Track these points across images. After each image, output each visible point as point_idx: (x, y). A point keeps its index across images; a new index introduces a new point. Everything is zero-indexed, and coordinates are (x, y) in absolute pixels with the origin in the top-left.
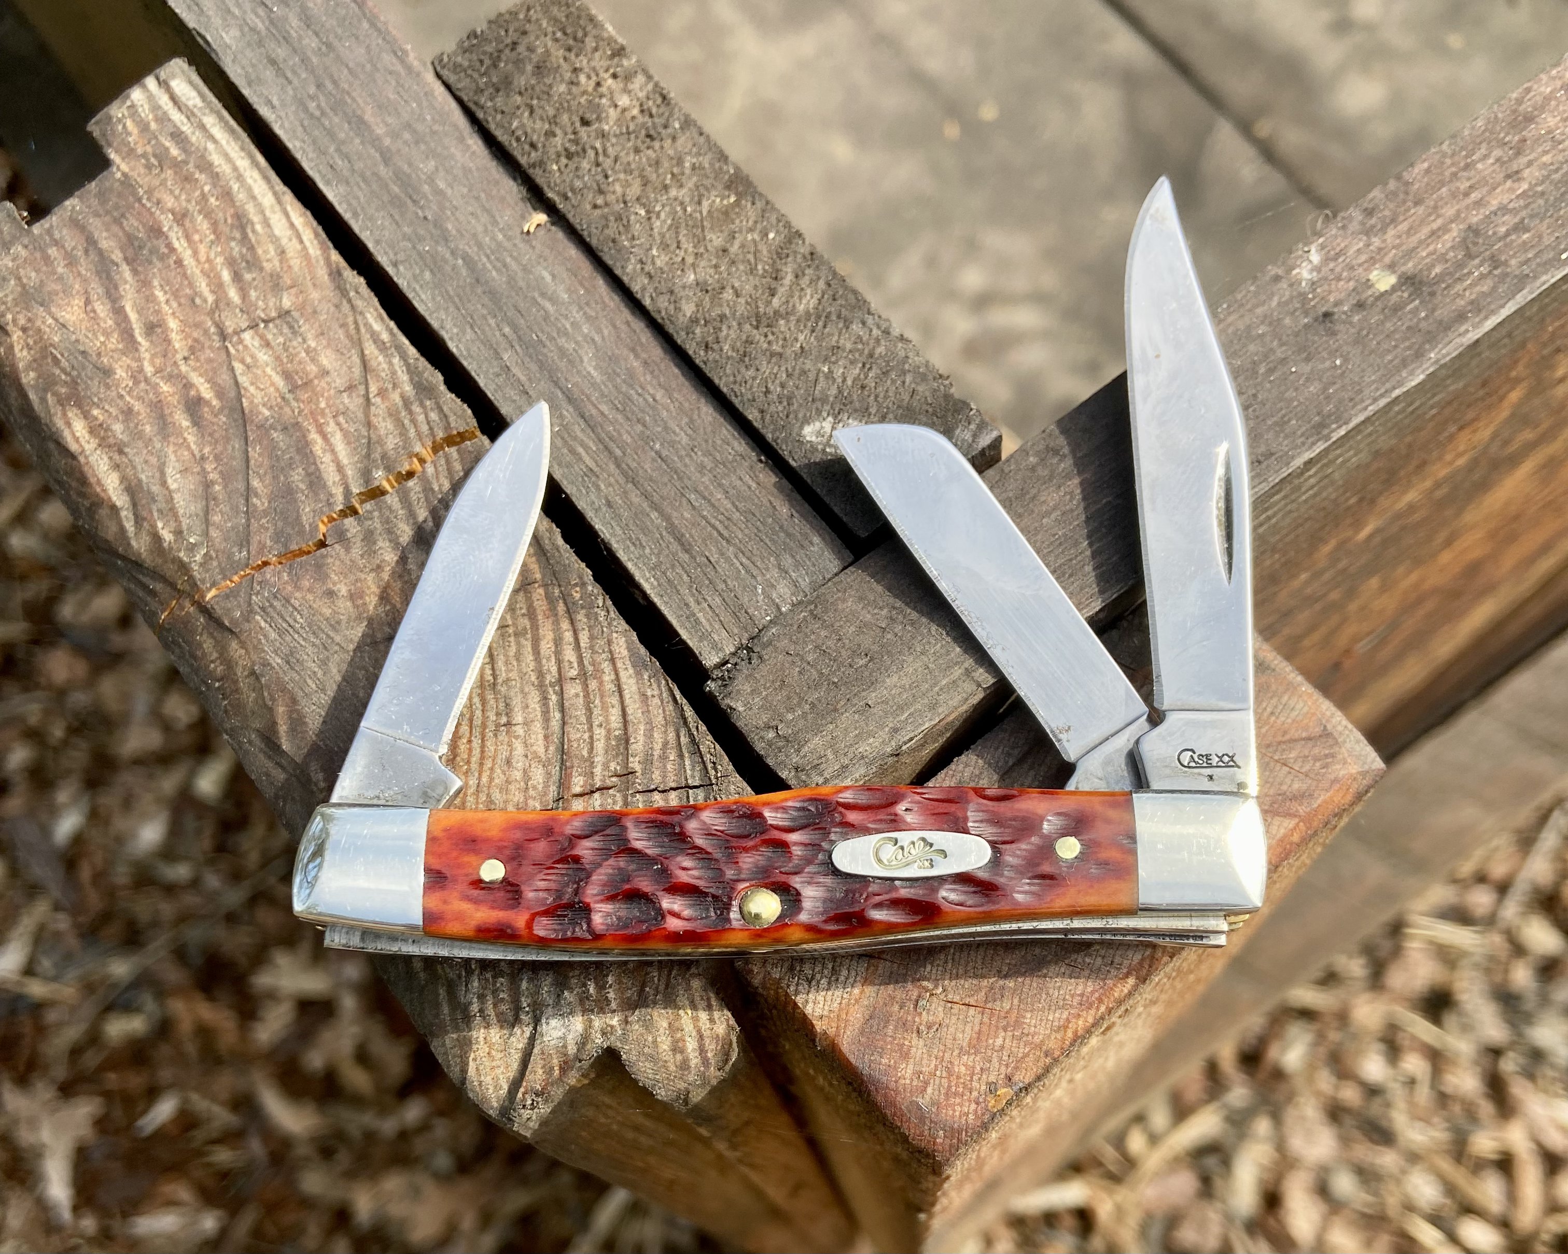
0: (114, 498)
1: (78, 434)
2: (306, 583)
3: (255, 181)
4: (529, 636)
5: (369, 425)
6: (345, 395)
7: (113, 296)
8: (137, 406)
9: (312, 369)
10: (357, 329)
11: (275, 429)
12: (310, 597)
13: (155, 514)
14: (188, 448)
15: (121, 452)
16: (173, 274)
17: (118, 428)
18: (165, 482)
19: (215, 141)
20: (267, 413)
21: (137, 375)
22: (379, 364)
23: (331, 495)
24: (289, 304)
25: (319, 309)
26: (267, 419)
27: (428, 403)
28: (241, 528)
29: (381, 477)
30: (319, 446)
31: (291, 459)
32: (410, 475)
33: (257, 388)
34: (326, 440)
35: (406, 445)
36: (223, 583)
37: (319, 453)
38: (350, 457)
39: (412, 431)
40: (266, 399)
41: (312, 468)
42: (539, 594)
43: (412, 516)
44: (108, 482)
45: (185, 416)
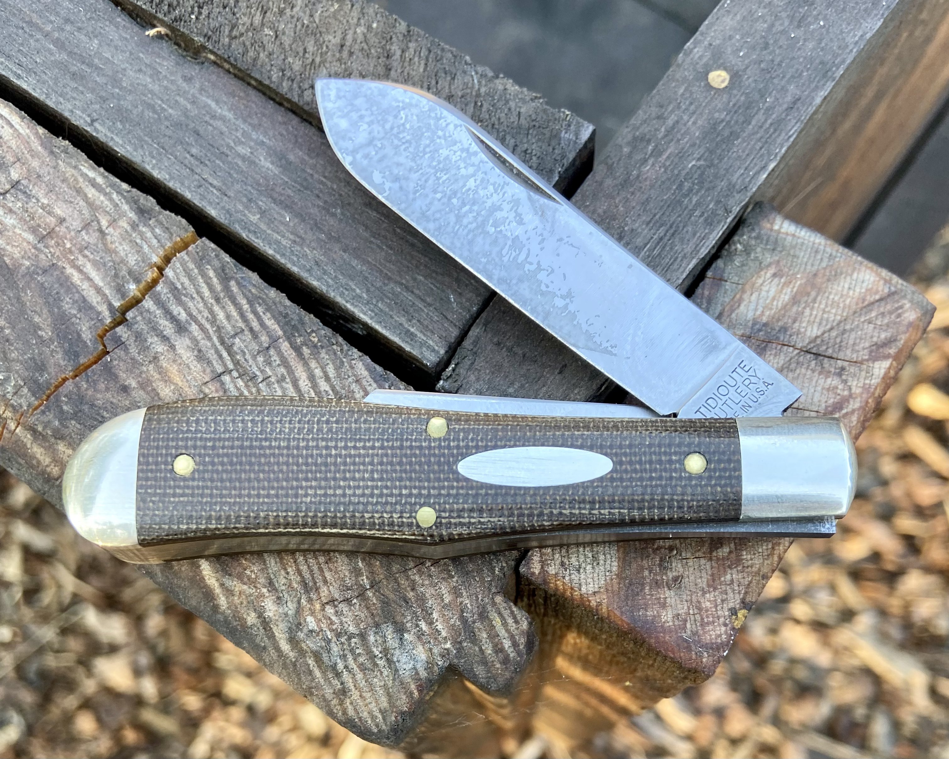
2: (102, 386)
5: (109, 251)
6: (83, 233)
9: (51, 220)
10: (76, 179)
11: (38, 274)
12: (109, 395)
20: (27, 263)
22: (102, 202)
23: (99, 313)
24: (17, 175)
25: (41, 173)
26: (28, 268)
27: (151, 222)
28: (36, 357)
29: (133, 289)
30: (76, 277)
31: (57, 293)
32: (155, 282)
33: (13, 246)
34: (80, 271)
35: (144, 259)
36: (36, 403)
37: (78, 282)
38: (103, 279)
39: (145, 246)
40: (23, 253)
41: (77, 296)
42: (285, 346)
43: (168, 313)
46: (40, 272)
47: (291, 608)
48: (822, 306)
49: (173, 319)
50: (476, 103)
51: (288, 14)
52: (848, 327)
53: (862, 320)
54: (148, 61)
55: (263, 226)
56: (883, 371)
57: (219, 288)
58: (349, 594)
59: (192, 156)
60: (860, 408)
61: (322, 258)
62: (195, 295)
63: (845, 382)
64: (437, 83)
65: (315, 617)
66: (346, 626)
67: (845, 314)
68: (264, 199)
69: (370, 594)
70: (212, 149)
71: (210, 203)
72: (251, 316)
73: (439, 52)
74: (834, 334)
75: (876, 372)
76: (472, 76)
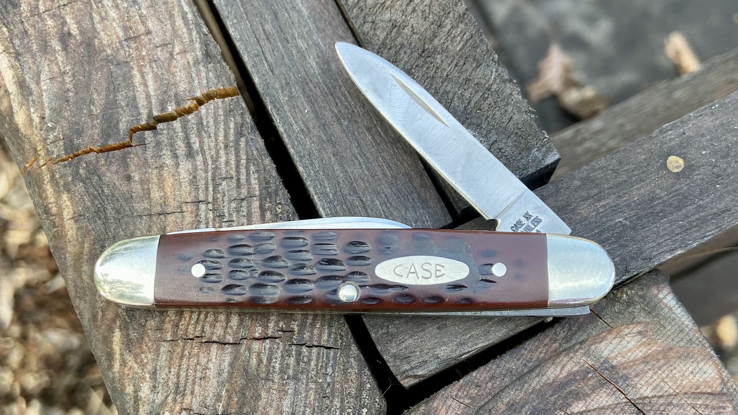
0: (8, 86)
2: (114, 168)
5: (170, 72)
6: (159, 49)
8: (31, 31)
9: (142, 29)
10: (173, 7)
11: (112, 63)
12: (115, 177)
13: (31, 103)
14: (57, 64)
15: (16, 58)
17: (17, 42)
18: (39, 83)
20: (109, 52)
21: (34, 10)
22: (183, 33)
23: (140, 114)
26: (108, 56)
27: (210, 66)
28: (81, 123)
29: (171, 109)
30: (137, 80)
31: (119, 85)
32: (189, 111)
33: (106, 33)
34: (143, 77)
35: (191, 90)
36: (64, 157)
37: (137, 84)
38: (155, 90)
39: (196, 81)
40: (110, 42)
41: (130, 94)
42: (256, 204)
43: (187, 138)
44: (6, 75)
45: (58, 43)
46: (115, 63)
47: (160, 398)
48: (664, 376)
49: (189, 145)
50: (484, 93)
52: (675, 402)
53: (689, 402)
55: (286, 108)
57: (232, 138)
59: (264, 30)
61: (316, 152)
62: (212, 135)
64: (464, 64)
67: (677, 391)
68: (297, 88)
70: (280, 32)
71: (258, 72)
72: (243, 170)
73: (478, 41)
74: (661, 401)
76: (492, 72)
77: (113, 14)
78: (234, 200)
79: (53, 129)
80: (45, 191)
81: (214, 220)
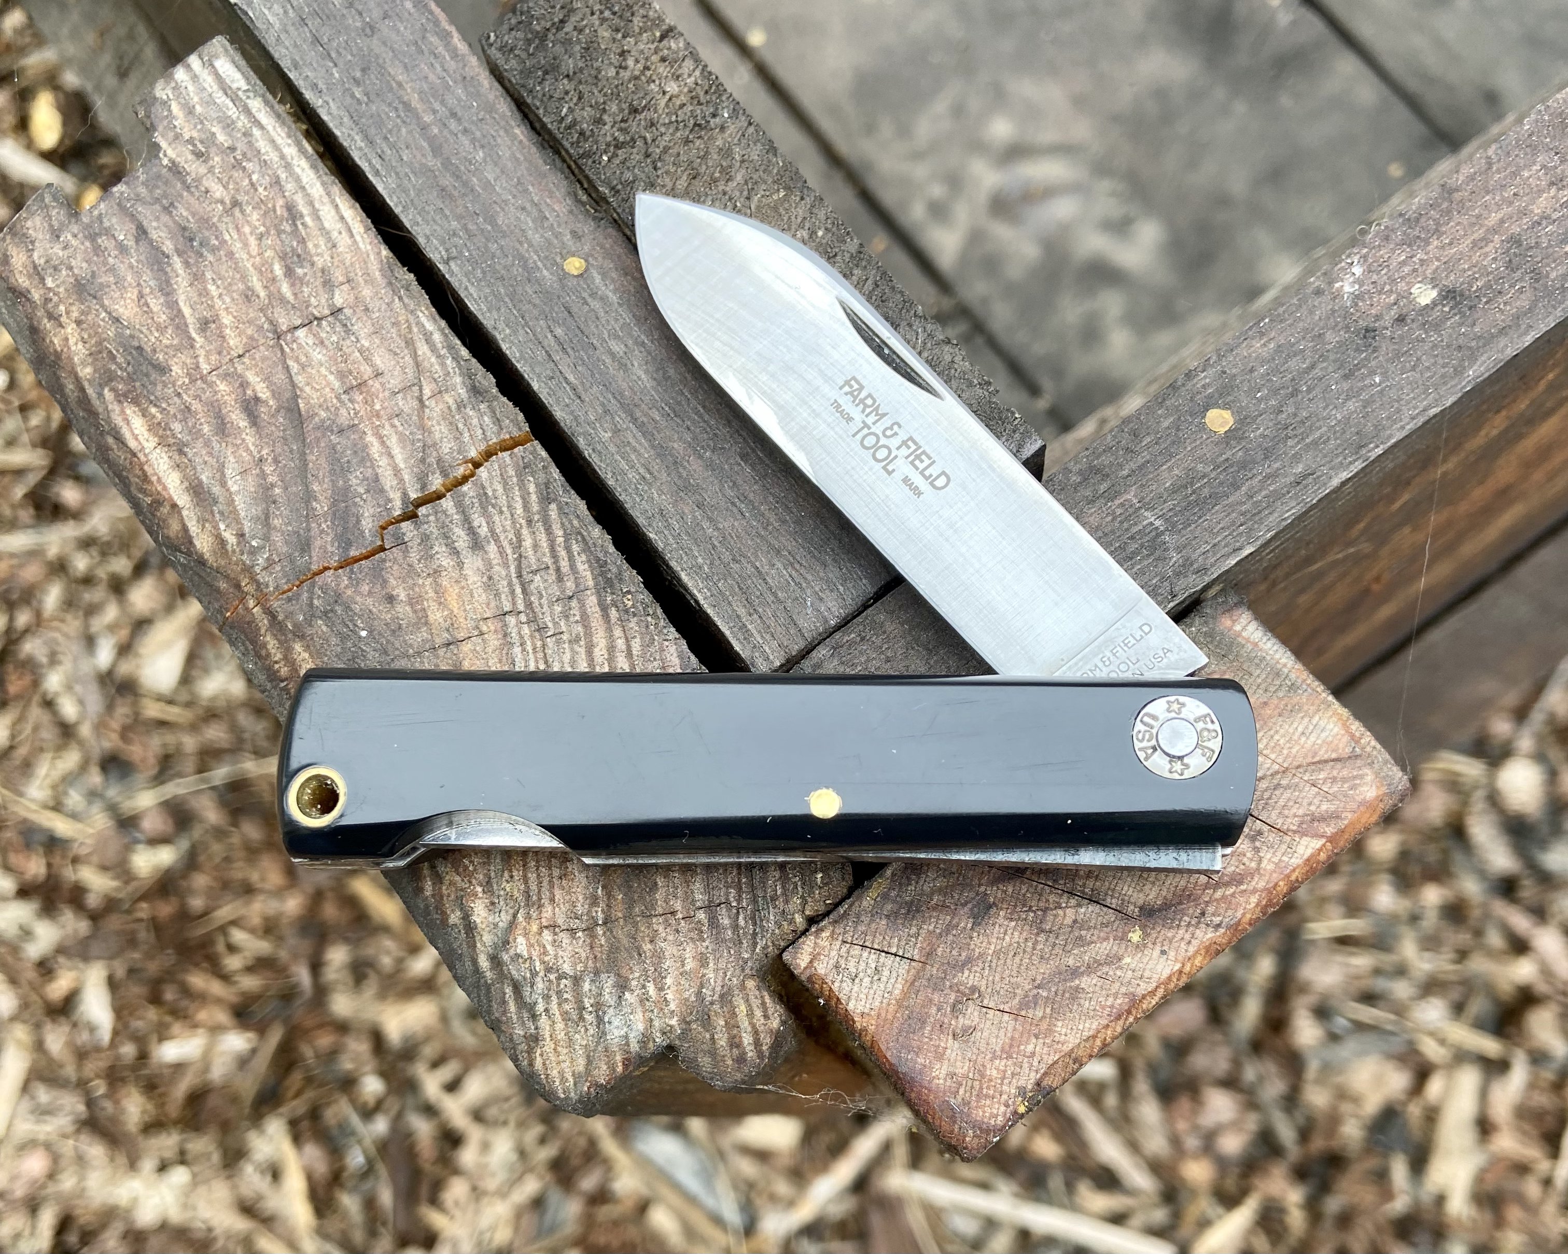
0: (175, 498)
1: (136, 432)
2: (365, 588)
3: (303, 170)
4: (582, 643)
5: (423, 428)
6: (400, 396)
7: (166, 289)
8: (196, 406)
9: (367, 371)
10: (409, 327)
11: (332, 431)
12: (369, 601)
13: (217, 516)
14: (247, 449)
15: (181, 452)
16: (225, 267)
17: (177, 427)
18: (225, 483)
19: (262, 127)
20: (323, 414)
21: (194, 374)
22: (432, 365)
23: (390, 500)
24: (341, 301)
25: (370, 306)
26: (323, 421)
27: (482, 406)
28: (302, 532)
29: (436, 483)
30: (375, 449)
31: (348, 462)
32: (465, 479)
33: (313, 387)
34: (383, 443)
35: (461, 449)
36: (286, 587)
37: (376, 456)
38: (406, 461)
39: (466, 435)
40: (322, 400)
41: (369, 472)
42: (592, 601)
43: (467, 521)
44: (169, 481)
45: (242, 416)
46: (336, 429)
47: (504, 919)
49: (472, 532)
51: (721, 188)
52: (1284, 782)
53: (1306, 778)
54: (536, 199)
56: (1309, 852)
57: (535, 507)
58: (575, 924)
59: (555, 337)
60: (1265, 889)
61: (670, 507)
62: (505, 509)
63: (1257, 850)
65: (528, 939)
66: (561, 961)
67: (1285, 765)
68: (623, 416)
69: (600, 931)
70: (581, 336)
71: (558, 402)
72: (562, 553)
75: (1301, 849)
76: (917, 334)
77: (318, 355)
78: (557, 600)
79: (261, 548)
80: (264, 645)
81: (532, 636)
